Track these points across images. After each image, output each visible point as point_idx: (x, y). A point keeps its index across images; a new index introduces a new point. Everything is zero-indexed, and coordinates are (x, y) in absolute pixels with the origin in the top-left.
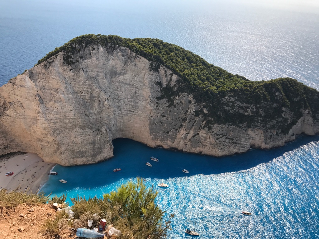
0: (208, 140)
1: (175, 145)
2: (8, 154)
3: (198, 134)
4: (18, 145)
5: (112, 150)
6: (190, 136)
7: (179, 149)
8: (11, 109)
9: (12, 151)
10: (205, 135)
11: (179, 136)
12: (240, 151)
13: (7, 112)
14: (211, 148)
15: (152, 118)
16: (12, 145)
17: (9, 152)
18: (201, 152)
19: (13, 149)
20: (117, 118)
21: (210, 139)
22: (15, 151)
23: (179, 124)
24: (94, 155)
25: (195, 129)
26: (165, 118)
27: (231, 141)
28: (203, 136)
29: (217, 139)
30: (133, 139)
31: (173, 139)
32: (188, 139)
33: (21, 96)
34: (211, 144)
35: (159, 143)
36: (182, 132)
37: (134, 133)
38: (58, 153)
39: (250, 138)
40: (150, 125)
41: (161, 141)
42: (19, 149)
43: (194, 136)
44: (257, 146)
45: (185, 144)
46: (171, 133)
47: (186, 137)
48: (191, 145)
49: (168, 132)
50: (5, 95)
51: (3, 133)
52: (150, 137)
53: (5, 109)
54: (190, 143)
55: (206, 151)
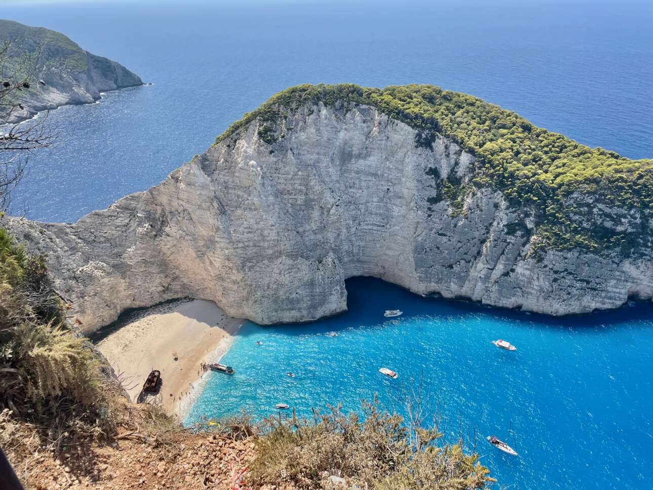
0: (536, 283)
1: (465, 290)
2: (169, 302)
3: (513, 270)
4: (184, 286)
5: (345, 298)
6: (496, 274)
7: (475, 297)
8: (172, 224)
9: (176, 297)
10: (527, 273)
11: (473, 273)
12: (606, 306)
13: (167, 229)
14: (541, 299)
15: (420, 239)
16: (176, 286)
17: (170, 298)
18: (519, 307)
19: (176, 292)
20: (354, 238)
21: (542, 282)
22: (180, 295)
23: (474, 250)
24: (313, 307)
25: (508, 259)
26: (445, 239)
27: (584, 284)
28: (524, 275)
29: (555, 280)
30: (383, 279)
31: (462, 280)
32: (492, 280)
33: (188, 202)
34: (541, 290)
35: (433, 286)
36: (481, 266)
37: (384, 268)
38: (251, 302)
39: (628, 279)
40: (415, 251)
41: (435, 283)
43: (506, 274)
44: (643, 295)
45: (487, 290)
46: (456, 268)
47: (487, 278)
48: (500, 292)
49: (451, 267)
50: (164, 199)
51: (160, 266)
52: (416, 275)
53: (163, 223)
54: (495, 288)
55: (531, 303)
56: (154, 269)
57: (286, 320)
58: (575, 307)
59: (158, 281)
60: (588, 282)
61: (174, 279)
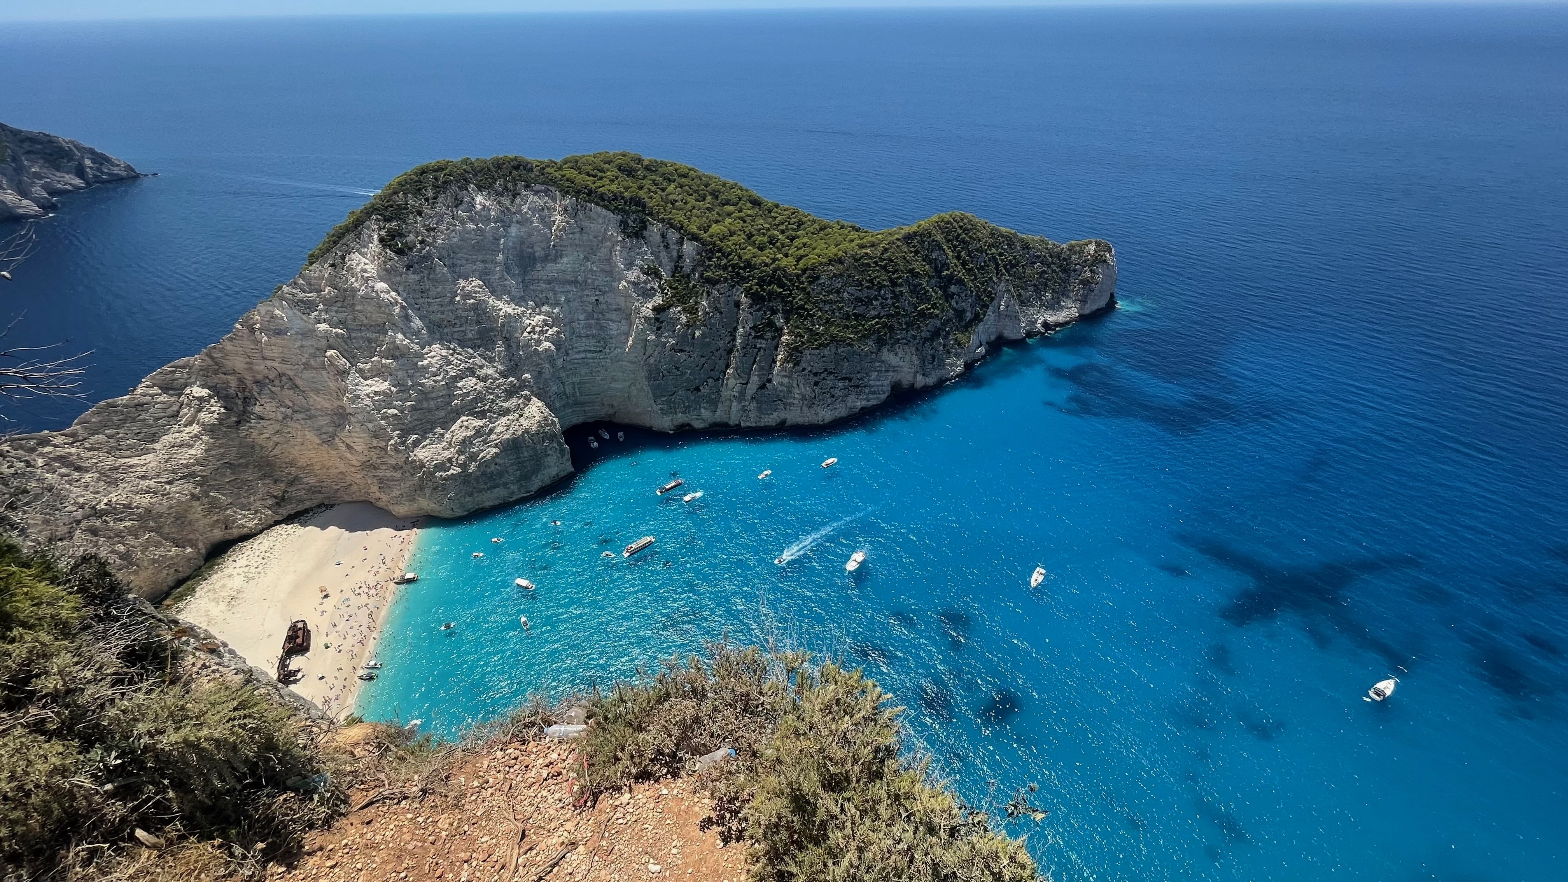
0: (797, 391)
1: (720, 415)
3: (769, 381)
4: (312, 490)
5: (567, 456)
6: (752, 388)
7: (731, 423)
8: (264, 400)
9: (301, 508)
10: (786, 380)
11: (725, 393)
12: (873, 403)
13: (257, 409)
14: (805, 408)
15: (652, 361)
16: (298, 492)
17: (293, 512)
18: (784, 422)
19: (301, 501)
20: (563, 375)
21: (802, 389)
22: (308, 504)
24: (526, 477)
25: (761, 368)
26: (683, 356)
27: (847, 383)
28: (782, 384)
29: (816, 384)
31: (714, 403)
32: (748, 397)
33: (284, 361)
34: (804, 398)
35: (681, 418)
36: (732, 382)
37: (613, 406)
38: (428, 492)
39: (889, 368)
40: (649, 378)
41: (683, 412)
42: (318, 498)
43: (763, 387)
44: (905, 383)
45: (744, 410)
46: (704, 390)
47: (742, 394)
48: (759, 409)
49: (698, 389)
50: (238, 363)
51: (260, 467)
52: (657, 408)
53: (248, 400)
54: (754, 404)
55: (795, 415)
56: (249, 475)
57: (488, 504)
58: (841, 411)
59: (262, 490)
61: (291, 484)
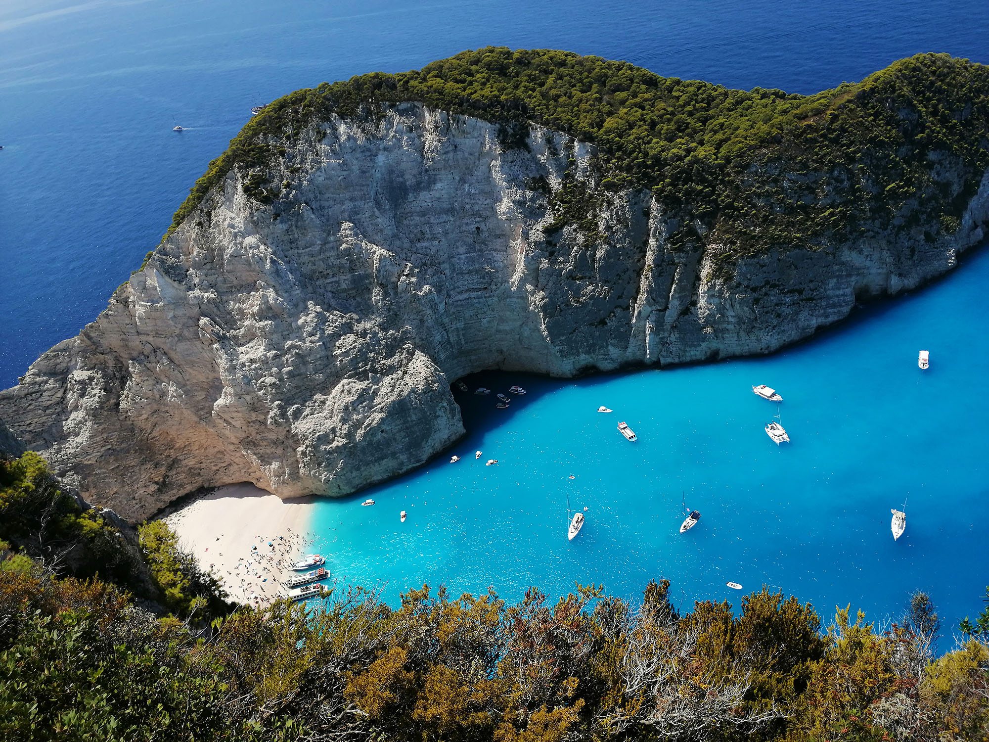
0: (731, 313)
1: (631, 352)
3: (693, 303)
4: (192, 473)
5: (458, 416)
6: (671, 315)
8: (140, 378)
9: (182, 492)
10: (715, 301)
12: (831, 319)
14: (742, 334)
15: (546, 293)
16: (177, 476)
17: (174, 498)
18: (715, 354)
19: (181, 486)
22: (189, 488)
24: (414, 444)
25: (682, 288)
26: (583, 283)
27: (796, 296)
29: (756, 301)
31: (623, 338)
32: (668, 327)
33: (157, 334)
34: (740, 321)
35: (585, 360)
36: (647, 309)
37: (501, 352)
39: (852, 270)
41: (587, 353)
42: (199, 482)
43: (685, 312)
44: (875, 289)
45: (663, 343)
46: (612, 323)
48: (682, 339)
49: (603, 322)
50: (114, 341)
51: (141, 451)
52: (555, 350)
53: (125, 380)
55: (731, 344)
56: (132, 460)
57: (376, 478)
58: (792, 334)
59: (144, 476)
60: (800, 292)
61: (170, 467)
